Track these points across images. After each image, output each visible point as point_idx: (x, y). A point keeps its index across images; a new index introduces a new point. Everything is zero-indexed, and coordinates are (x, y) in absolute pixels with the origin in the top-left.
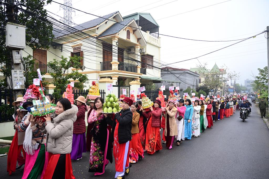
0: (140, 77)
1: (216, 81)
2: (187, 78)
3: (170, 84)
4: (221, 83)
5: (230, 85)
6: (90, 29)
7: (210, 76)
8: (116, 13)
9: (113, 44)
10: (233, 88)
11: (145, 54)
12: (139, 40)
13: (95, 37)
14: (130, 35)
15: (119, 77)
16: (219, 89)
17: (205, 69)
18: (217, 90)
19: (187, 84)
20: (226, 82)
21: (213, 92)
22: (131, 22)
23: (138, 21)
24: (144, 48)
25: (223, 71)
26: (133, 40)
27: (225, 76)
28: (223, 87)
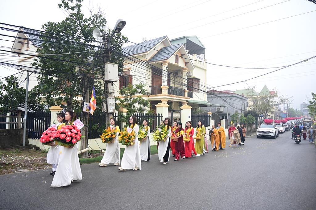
0: (187, 101)
1: (266, 106)
2: (235, 102)
3: (217, 108)
4: (272, 108)
5: (282, 109)
6: (140, 55)
7: (259, 99)
8: (165, 37)
9: (163, 69)
10: (286, 113)
11: (192, 77)
12: (186, 63)
13: (146, 61)
14: (178, 60)
15: (169, 101)
16: (270, 114)
17: (254, 93)
18: (268, 115)
19: (235, 108)
20: (277, 106)
21: (263, 117)
22: (180, 47)
23: (185, 44)
24: (191, 72)
25: (273, 94)
26: (181, 64)
27: (276, 100)
28: (274, 111)
